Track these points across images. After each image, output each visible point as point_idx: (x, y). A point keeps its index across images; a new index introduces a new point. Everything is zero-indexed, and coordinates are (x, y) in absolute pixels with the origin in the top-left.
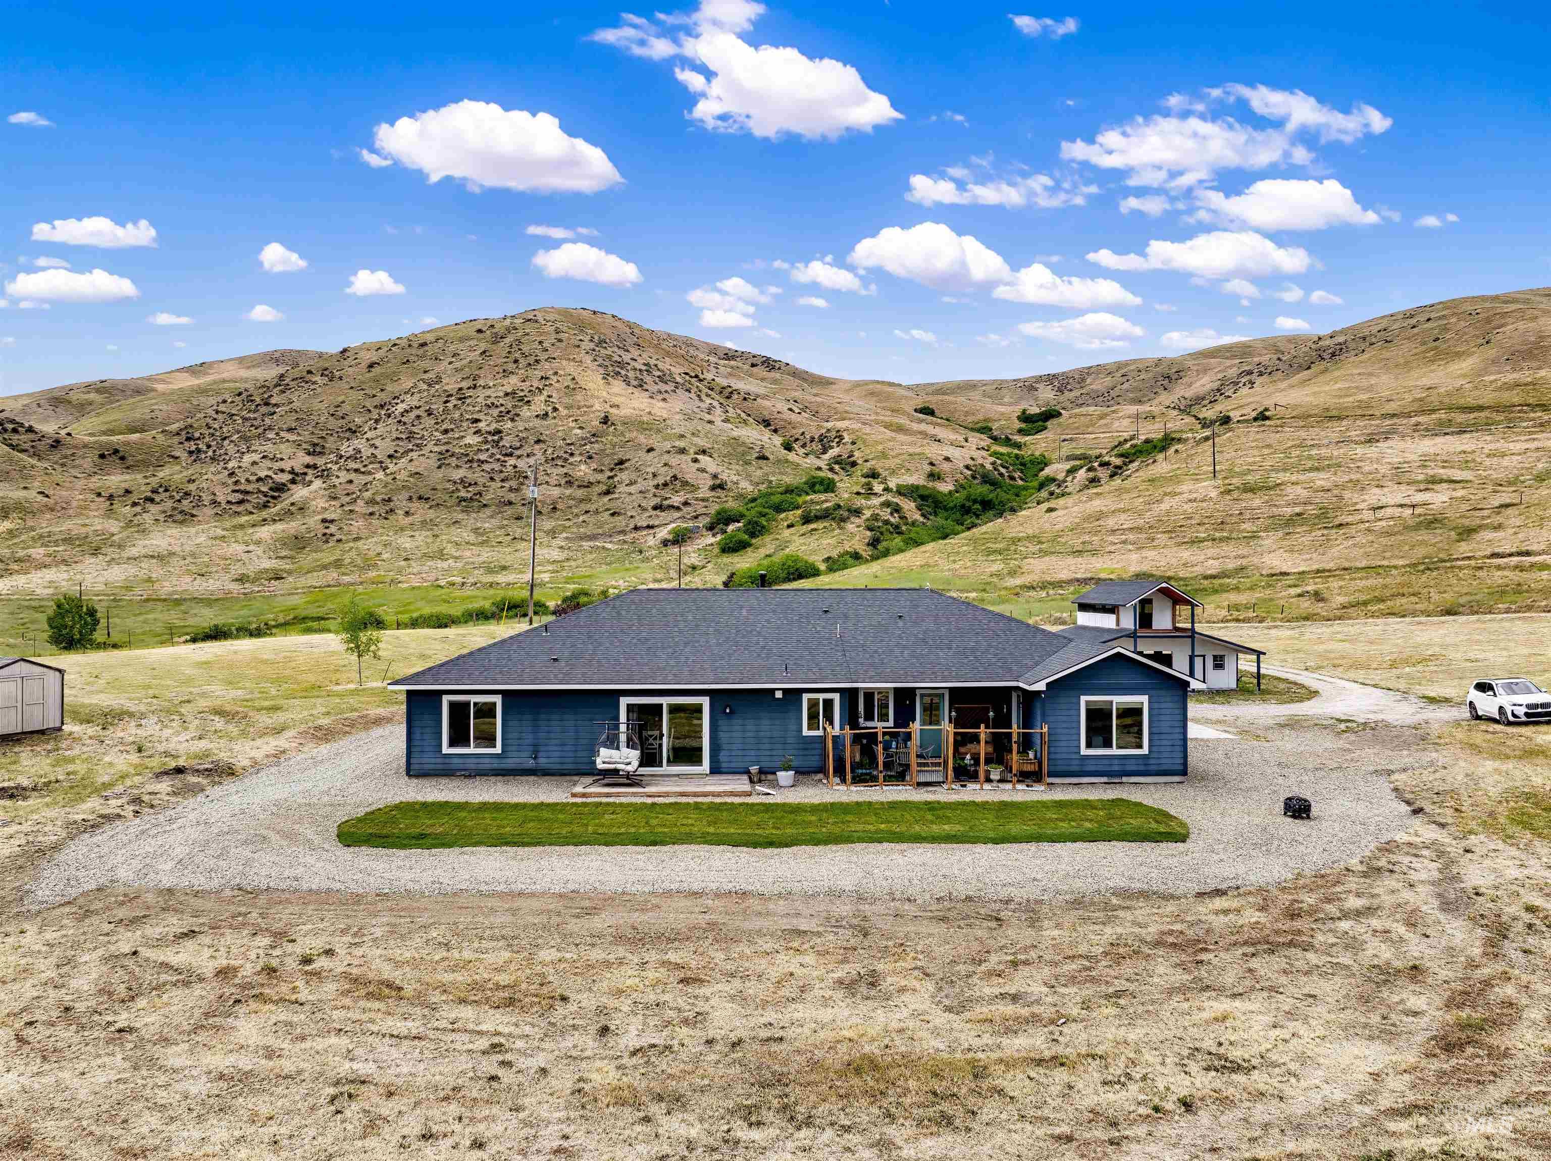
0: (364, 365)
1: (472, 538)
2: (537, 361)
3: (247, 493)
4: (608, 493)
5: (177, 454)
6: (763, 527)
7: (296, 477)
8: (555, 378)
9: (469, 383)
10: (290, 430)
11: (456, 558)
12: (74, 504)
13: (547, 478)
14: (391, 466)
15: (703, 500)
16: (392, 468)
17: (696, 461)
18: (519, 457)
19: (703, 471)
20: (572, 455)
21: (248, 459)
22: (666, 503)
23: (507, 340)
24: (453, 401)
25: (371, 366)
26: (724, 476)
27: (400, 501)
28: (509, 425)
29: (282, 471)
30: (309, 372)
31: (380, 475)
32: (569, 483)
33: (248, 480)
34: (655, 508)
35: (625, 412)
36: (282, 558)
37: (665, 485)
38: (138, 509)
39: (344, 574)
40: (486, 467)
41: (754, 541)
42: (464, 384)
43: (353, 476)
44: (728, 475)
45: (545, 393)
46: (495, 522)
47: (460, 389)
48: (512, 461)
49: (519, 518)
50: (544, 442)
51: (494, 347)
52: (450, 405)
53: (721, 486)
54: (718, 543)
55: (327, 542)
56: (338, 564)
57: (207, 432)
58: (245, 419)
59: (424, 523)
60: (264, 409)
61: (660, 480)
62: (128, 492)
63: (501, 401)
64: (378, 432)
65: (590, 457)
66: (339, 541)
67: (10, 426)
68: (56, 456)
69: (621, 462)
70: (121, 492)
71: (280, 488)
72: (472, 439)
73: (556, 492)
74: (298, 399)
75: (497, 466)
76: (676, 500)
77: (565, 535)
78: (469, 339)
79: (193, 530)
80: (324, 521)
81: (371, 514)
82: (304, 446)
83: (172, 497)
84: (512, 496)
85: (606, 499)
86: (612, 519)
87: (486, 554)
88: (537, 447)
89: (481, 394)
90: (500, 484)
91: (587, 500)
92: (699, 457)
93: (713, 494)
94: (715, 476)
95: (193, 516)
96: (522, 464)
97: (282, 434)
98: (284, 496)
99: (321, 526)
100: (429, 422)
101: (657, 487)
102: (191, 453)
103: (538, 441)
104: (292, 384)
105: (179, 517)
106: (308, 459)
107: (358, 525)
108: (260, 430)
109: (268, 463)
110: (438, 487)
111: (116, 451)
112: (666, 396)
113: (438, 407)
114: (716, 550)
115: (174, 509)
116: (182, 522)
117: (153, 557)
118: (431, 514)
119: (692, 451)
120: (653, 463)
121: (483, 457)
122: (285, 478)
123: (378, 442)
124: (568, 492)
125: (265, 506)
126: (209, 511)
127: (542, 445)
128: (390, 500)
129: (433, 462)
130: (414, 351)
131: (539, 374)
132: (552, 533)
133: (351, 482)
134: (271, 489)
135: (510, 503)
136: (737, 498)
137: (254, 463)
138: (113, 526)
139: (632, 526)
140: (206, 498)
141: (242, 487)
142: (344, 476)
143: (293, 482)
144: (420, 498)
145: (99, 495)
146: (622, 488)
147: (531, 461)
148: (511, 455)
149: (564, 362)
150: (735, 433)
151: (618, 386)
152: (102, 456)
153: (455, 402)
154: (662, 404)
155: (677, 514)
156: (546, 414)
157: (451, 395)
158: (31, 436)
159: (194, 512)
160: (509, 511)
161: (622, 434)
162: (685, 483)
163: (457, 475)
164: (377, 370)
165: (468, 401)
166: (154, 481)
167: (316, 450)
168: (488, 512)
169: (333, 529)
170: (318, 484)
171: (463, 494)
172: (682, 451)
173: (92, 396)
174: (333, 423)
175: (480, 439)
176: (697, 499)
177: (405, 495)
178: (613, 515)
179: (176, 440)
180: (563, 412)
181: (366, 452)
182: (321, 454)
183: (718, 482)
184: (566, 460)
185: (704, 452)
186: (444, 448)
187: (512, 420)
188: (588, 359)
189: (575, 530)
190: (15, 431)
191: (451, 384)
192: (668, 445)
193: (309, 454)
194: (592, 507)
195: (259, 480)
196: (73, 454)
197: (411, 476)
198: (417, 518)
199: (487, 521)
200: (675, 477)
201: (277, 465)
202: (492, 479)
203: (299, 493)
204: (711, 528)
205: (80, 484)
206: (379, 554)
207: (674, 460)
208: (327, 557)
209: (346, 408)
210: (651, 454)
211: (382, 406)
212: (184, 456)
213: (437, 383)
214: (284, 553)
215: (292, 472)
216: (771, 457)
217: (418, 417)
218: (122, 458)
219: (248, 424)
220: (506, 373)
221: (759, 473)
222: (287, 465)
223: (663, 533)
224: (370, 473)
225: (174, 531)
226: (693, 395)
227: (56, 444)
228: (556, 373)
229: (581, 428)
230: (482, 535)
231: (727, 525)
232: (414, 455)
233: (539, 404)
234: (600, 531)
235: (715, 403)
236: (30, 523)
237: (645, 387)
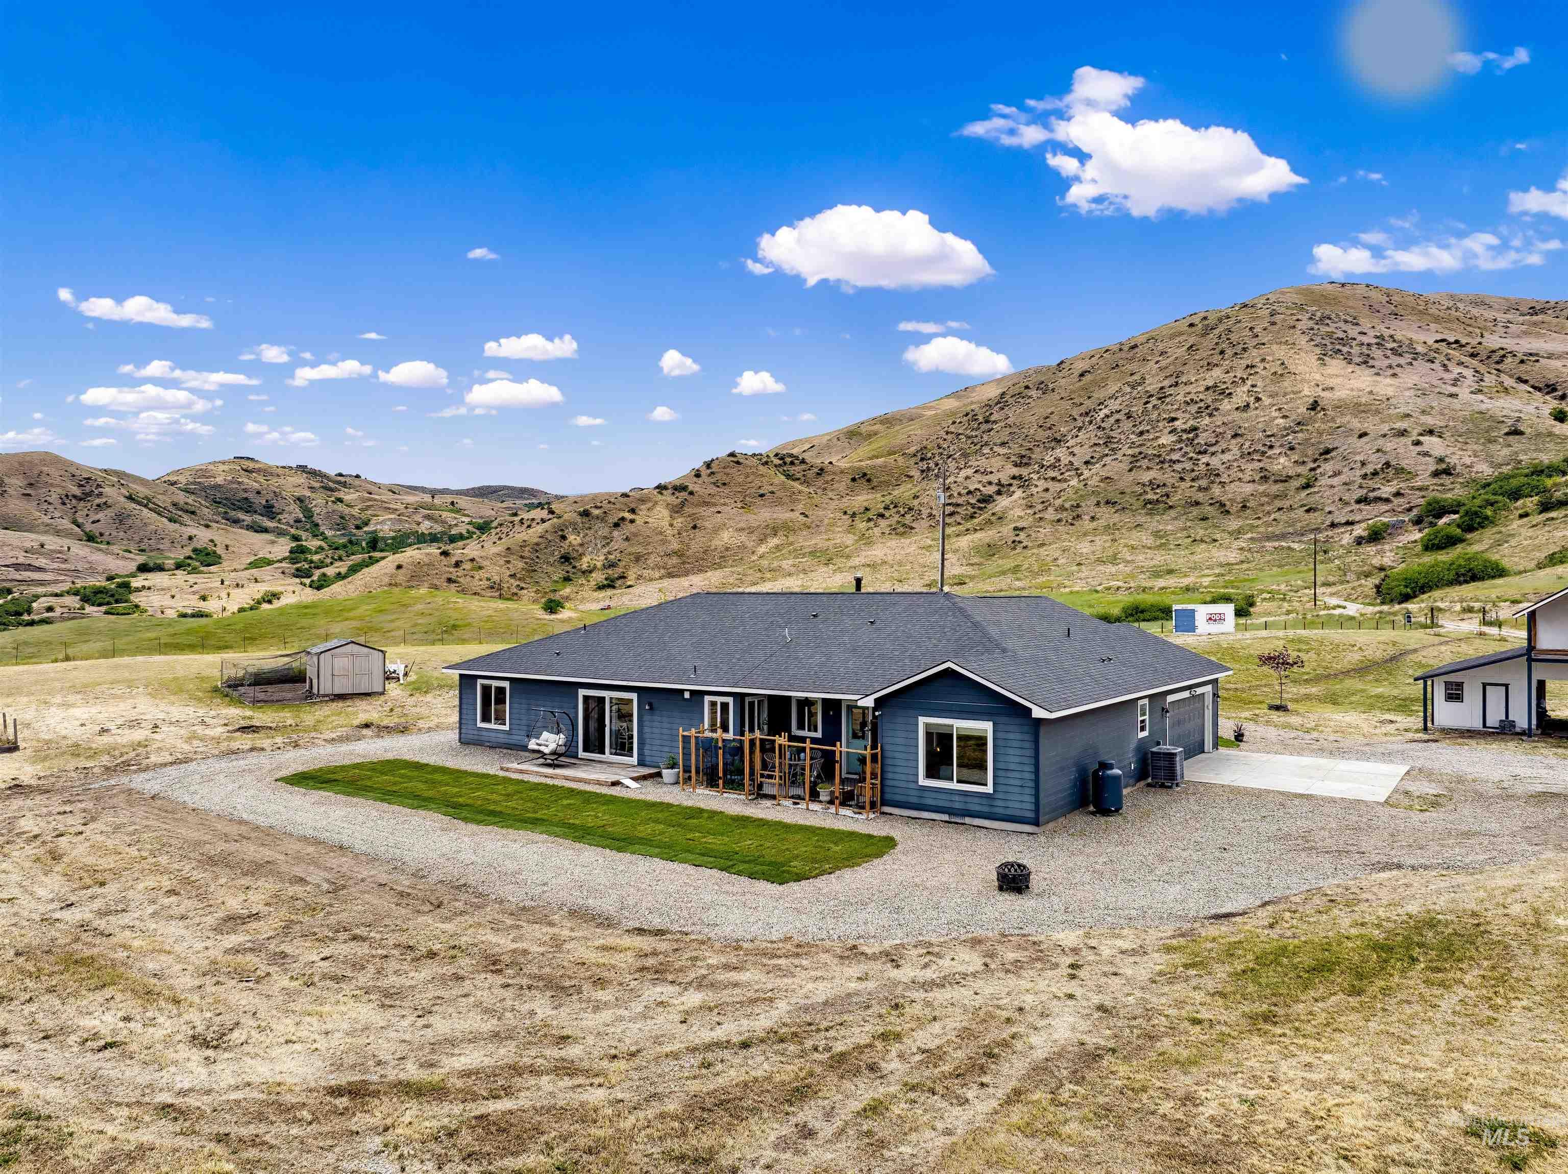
0: (1077, 373)
1: (1150, 541)
2: (1245, 349)
3: (958, 505)
4: (1307, 486)
5: (911, 474)
6: (1487, 518)
7: (1002, 489)
8: (1261, 366)
9: (1172, 380)
10: (1003, 444)
11: (1128, 562)
12: (826, 521)
13: (1240, 475)
14: (1085, 472)
15: (1420, 489)
16: (1087, 473)
17: (1418, 443)
18: (1213, 454)
19: (1426, 454)
20: (1271, 447)
21: (963, 474)
22: (1371, 495)
23: (1216, 332)
24: (1154, 401)
25: (1082, 375)
26: (1453, 460)
27: (1088, 506)
28: (1207, 420)
29: (990, 483)
30: (1027, 387)
31: (1074, 482)
32: (1265, 479)
33: (959, 494)
34: (1359, 501)
35: (1341, 394)
36: (972, 565)
37: (1375, 473)
38: (871, 524)
39: (1018, 579)
40: (1178, 467)
41: (1469, 536)
42: (1166, 383)
43: (1050, 484)
44: (1458, 458)
45: (1249, 383)
46: (1180, 524)
47: (1162, 388)
48: (1205, 459)
49: (1204, 519)
50: (1241, 435)
51: (1202, 340)
52: (1150, 406)
53: (1447, 472)
54: (1422, 539)
55: (1014, 549)
56: (1016, 569)
57: (936, 451)
58: (968, 437)
59: (1107, 527)
60: (985, 427)
61: (1369, 469)
62: (867, 509)
63: (1201, 396)
64: (1078, 440)
65: (1292, 449)
66: (1025, 548)
67: (788, 460)
68: (820, 482)
69: (1327, 451)
70: (862, 510)
71: (987, 500)
72: (1166, 439)
73: (1248, 489)
74: (1013, 414)
75: (1188, 465)
76: (1386, 491)
77: (1249, 535)
78: (1181, 334)
79: (908, 541)
80: (1016, 529)
81: (1059, 521)
82: (1013, 458)
83: (898, 512)
84: (1200, 496)
85: (1304, 494)
86: (1306, 516)
87: (1159, 558)
88: (1234, 441)
89: (1182, 390)
90: (1190, 484)
91: (1282, 496)
92: (1421, 438)
93: (1435, 481)
94: (1441, 460)
95: (912, 528)
96: (1215, 462)
97: (996, 449)
98: (990, 506)
99: (1012, 534)
100: (1127, 425)
101: (1364, 476)
102: (923, 471)
103: (1235, 436)
104: (1011, 401)
105: (902, 529)
106: (1016, 471)
107: (1045, 531)
108: (978, 447)
109: (978, 477)
110: (1128, 490)
111: (865, 475)
112: (1397, 370)
113: (1137, 409)
114: (1419, 548)
115: (898, 522)
116: (902, 534)
117: (869, 565)
118: (1116, 518)
119: (1415, 432)
120: (1364, 450)
121: (1175, 456)
122: (991, 490)
123: (1076, 450)
124: (1261, 488)
125: (972, 517)
126: (925, 523)
127: (1239, 440)
128: (1078, 506)
129: (1125, 466)
130: (1123, 355)
131: (1244, 363)
132: (1237, 533)
133: (1047, 490)
134: (979, 501)
135: (1197, 503)
136: (1466, 485)
137: (967, 478)
138: (849, 539)
139: (1328, 523)
140: (925, 512)
141: (954, 501)
142: (1042, 484)
143: (999, 493)
144: (1107, 502)
145: (845, 513)
146: (1324, 481)
147: (1227, 457)
148: (1205, 452)
149: (1275, 347)
150: (1483, 407)
151: (1336, 366)
152: (854, 480)
153: (1155, 402)
154: (1389, 381)
155: (1386, 507)
156: (1248, 406)
157: (1152, 396)
158: (803, 466)
159: (913, 525)
160: (1195, 511)
161: (1333, 420)
162: (1400, 471)
163: (1146, 477)
164: (1088, 377)
165: (1168, 400)
166: (888, 499)
167: (1022, 461)
168: (1173, 513)
169: (1022, 536)
170: (1019, 493)
171: (1151, 496)
172: (1403, 433)
173: (876, 427)
174: (1042, 435)
175: (1174, 438)
176: (1412, 488)
177: (1093, 500)
178: (1308, 511)
179: (913, 460)
180: (1266, 401)
181: (1065, 460)
182: (1027, 464)
183: (1444, 466)
184: (1264, 453)
185: (1431, 432)
186: (1137, 450)
187: (1211, 415)
188: (1303, 340)
189: (1262, 529)
190: (792, 463)
191: (1152, 385)
192: (1385, 428)
193: (1016, 465)
194: (1286, 504)
195: (969, 493)
196: (832, 480)
197: (1101, 481)
198: (1102, 522)
199: (1168, 523)
200: (1387, 464)
201: (985, 479)
202: (1182, 479)
203: (1003, 502)
204: (1418, 522)
205: (833, 505)
206: (1056, 559)
207: (1389, 445)
208: (1009, 564)
209: (1054, 419)
210: (1364, 439)
211: (1087, 414)
212: (916, 473)
213: (1140, 384)
214: (975, 560)
215: (999, 484)
216: (1528, 431)
217: (1118, 421)
218: (869, 480)
219: (969, 442)
220: (1210, 366)
221: (1506, 451)
222: (994, 478)
223: (1360, 530)
224: (1065, 480)
225: (894, 542)
226: (1437, 366)
227: (821, 471)
228: (1263, 360)
229: (1285, 417)
230: (1161, 537)
231: (1440, 516)
232: (1107, 460)
233: (1241, 395)
234: (1291, 530)
235: (1468, 373)
236: (791, 539)
237: (1371, 362)
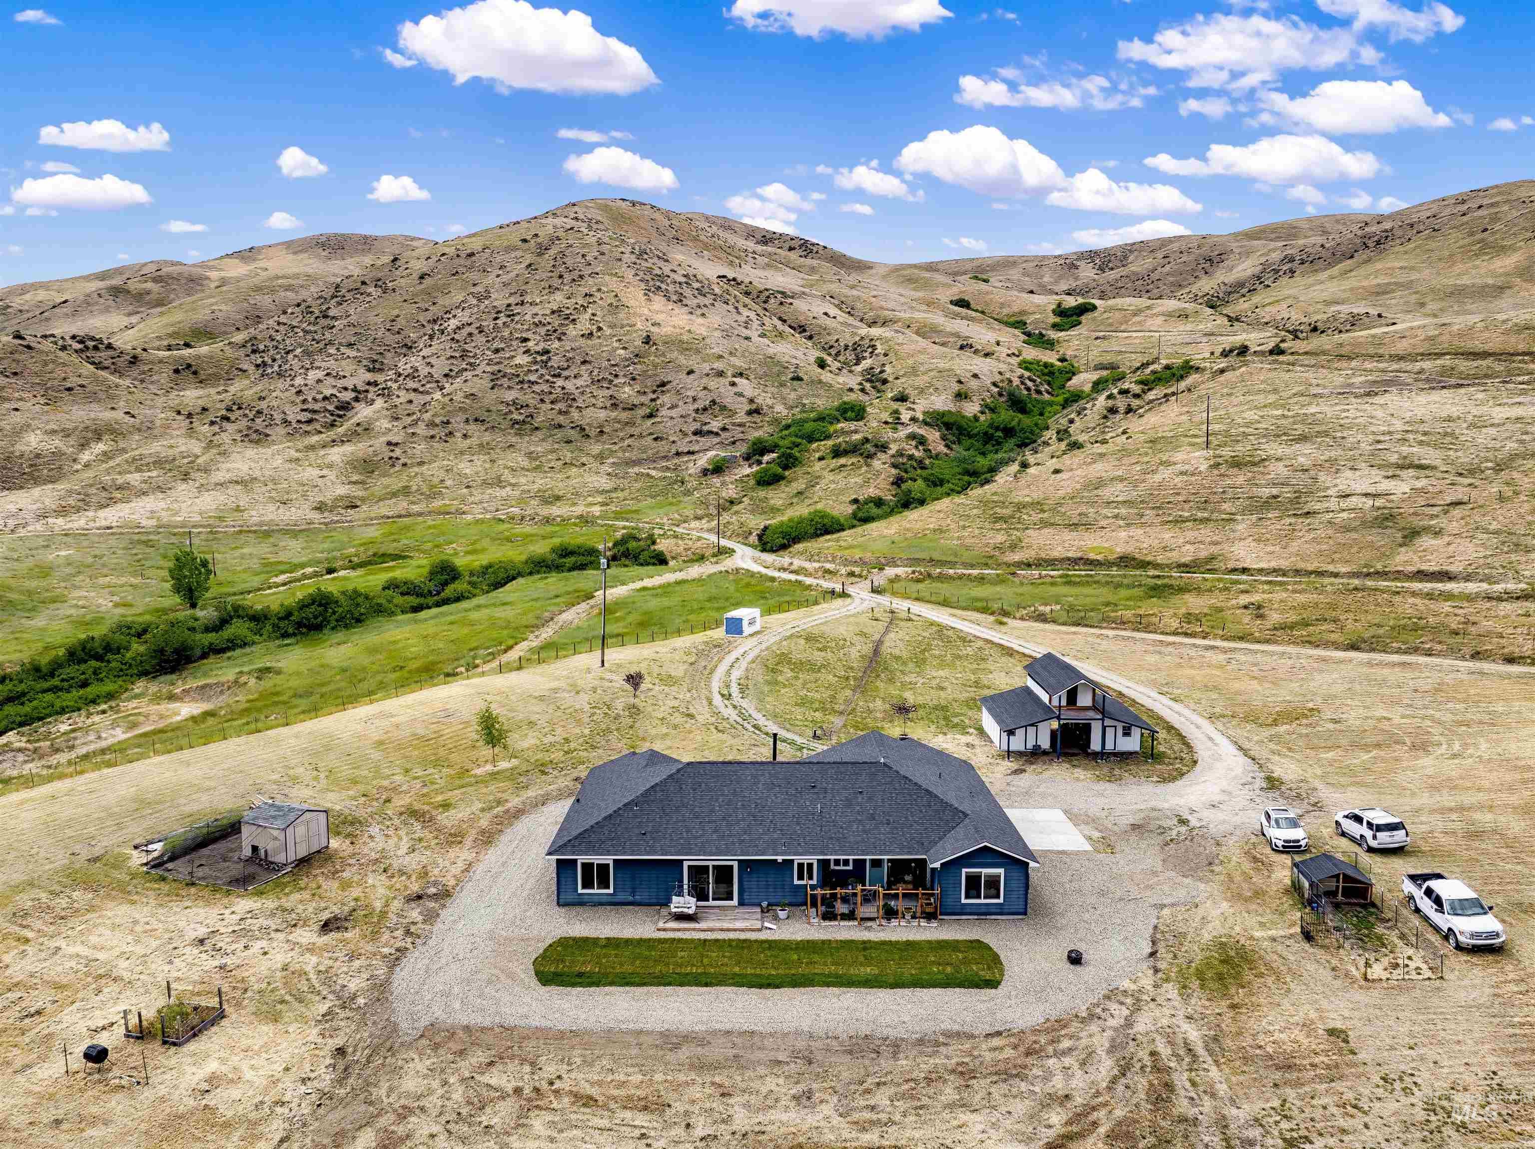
0: (415, 276)
1: (526, 463)
2: (581, 277)
3: (315, 412)
4: (651, 416)
5: (245, 367)
6: (796, 459)
7: (359, 395)
8: (598, 295)
9: (516, 298)
10: (350, 345)
11: (513, 485)
12: (158, 423)
13: (594, 401)
14: (447, 385)
15: (740, 425)
16: (448, 388)
17: (733, 384)
18: (567, 378)
19: (741, 395)
20: (616, 376)
21: (313, 375)
22: (705, 428)
23: (552, 252)
24: (503, 319)
25: (422, 277)
26: (759, 400)
27: (457, 422)
28: (556, 344)
29: (346, 389)
30: (364, 283)
31: (437, 395)
32: (615, 406)
33: (314, 399)
34: (695, 433)
35: (666, 330)
36: (355, 483)
37: (705, 409)
38: (216, 428)
39: (413, 503)
40: (536, 388)
41: (787, 473)
42: (512, 300)
43: (412, 395)
44: (764, 399)
45: (590, 311)
46: (547, 446)
47: (509, 305)
48: (560, 382)
49: (569, 442)
50: (590, 362)
51: (539, 259)
52: (500, 322)
53: (757, 411)
54: (754, 475)
55: (393, 466)
56: (405, 491)
57: (271, 344)
58: (306, 332)
59: (481, 445)
60: (323, 322)
61: (700, 405)
62: (204, 409)
63: (548, 319)
64: (433, 350)
65: (634, 379)
66: (405, 465)
67: (91, 344)
68: (135, 372)
69: (663, 384)
70: (199, 410)
71: (345, 407)
72: (522, 359)
73: (602, 415)
74: (354, 311)
75: (546, 387)
76: (715, 425)
77: (611, 460)
78: (515, 249)
79: (269, 451)
80: (389, 443)
81: (432, 437)
82: (365, 362)
83: (245, 415)
84: (561, 419)
85: (649, 422)
86: (655, 444)
87: (540, 482)
88: (583, 367)
89: (530, 311)
90: (550, 406)
91: (630, 423)
92: (736, 380)
93: (749, 419)
94: (751, 401)
95: (267, 435)
96: (570, 385)
97: (343, 349)
98: (349, 414)
99: (386, 449)
100: (480, 339)
101: (697, 411)
102: (258, 366)
103: (584, 362)
104: (349, 296)
105: (254, 436)
106: (369, 377)
107: (420, 448)
108: (321, 345)
109: (330, 381)
110: (493, 408)
111: (189, 366)
112: (705, 310)
113: (488, 324)
114: (752, 482)
115: (249, 428)
116: (257, 442)
117: (237, 482)
118: (487, 437)
119: (729, 374)
120: (693, 386)
121: (533, 378)
122: (348, 396)
123: (433, 360)
124: (614, 414)
125: (332, 425)
126: (281, 430)
127: (588, 366)
128: (448, 422)
129: (486, 383)
130: (462, 261)
131: (584, 290)
132: (601, 458)
133: (411, 402)
134: (337, 408)
135: (560, 426)
136: (770, 424)
137: (319, 381)
138: (196, 447)
139: (673, 451)
140: (278, 417)
141: (309, 406)
142: (404, 396)
143: (357, 399)
144: (476, 420)
145: (179, 413)
146: (664, 412)
147: (579, 382)
148: (559, 376)
149: (607, 278)
150: (771, 351)
151: (658, 302)
152: (177, 371)
153: (504, 319)
154: (701, 320)
155: (716, 440)
156: (591, 334)
157: (499, 312)
158: (111, 353)
159: (268, 431)
160: (559, 434)
161: (663, 355)
162: (723, 408)
163: (510, 396)
164: (428, 281)
165: (517, 318)
166: (228, 397)
167: (375, 367)
168: (540, 435)
169: (398, 452)
170: (379, 403)
171: (515, 416)
172: (721, 374)
173: (149, 285)
174: (391, 339)
175: (530, 359)
176: (734, 424)
177: (461, 417)
178: (656, 439)
179: (242, 353)
180: (608, 331)
181: (424, 371)
182: (381, 370)
183: (754, 406)
184: (611, 382)
185: (741, 375)
186: (496, 368)
187: (559, 339)
188: (629, 274)
189: (620, 454)
190: (96, 348)
191: (500, 299)
192: (706, 367)
193: (369, 370)
194: (636, 431)
195: (325, 398)
196: (150, 370)
197: (466, 397)
198: (474, 441)
199: (538, 445)
200: (714, 402)
201: (341, 383)
202: (542, 401)
203: (363, 412)
204: (747, 458)
205: (160, 401)
206: (442, 481)
207: (713, 384)
208: (394, 482)
209: (401, 323)
210: (691, 377)
211: (435, 321)
212: (251, 369)
213: (486, 298)
214: (355, 478)
215: (355, 390)
216: (805, 377)
217: (470, 334)
218: (195, 373)
219: (309, 337)
220: (552, 290)
221: (793, 395)
222: (349, 383)
223: (703, 461)
224: (428, 393)
225: (251, 452)
226: (731, 308)
227: (134, 360)
228: (599, 290)
229: (625, 348)
230: (535, 459)
231: (762, 455)
232: (468, 375)
233: (584, 324)
234: (644, 456)
235: (752, 315)
236: (122, 445)
237: (685, 301)
